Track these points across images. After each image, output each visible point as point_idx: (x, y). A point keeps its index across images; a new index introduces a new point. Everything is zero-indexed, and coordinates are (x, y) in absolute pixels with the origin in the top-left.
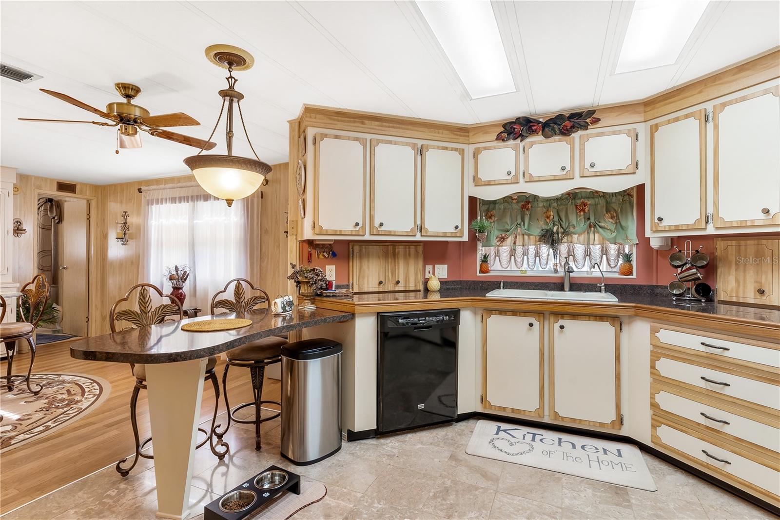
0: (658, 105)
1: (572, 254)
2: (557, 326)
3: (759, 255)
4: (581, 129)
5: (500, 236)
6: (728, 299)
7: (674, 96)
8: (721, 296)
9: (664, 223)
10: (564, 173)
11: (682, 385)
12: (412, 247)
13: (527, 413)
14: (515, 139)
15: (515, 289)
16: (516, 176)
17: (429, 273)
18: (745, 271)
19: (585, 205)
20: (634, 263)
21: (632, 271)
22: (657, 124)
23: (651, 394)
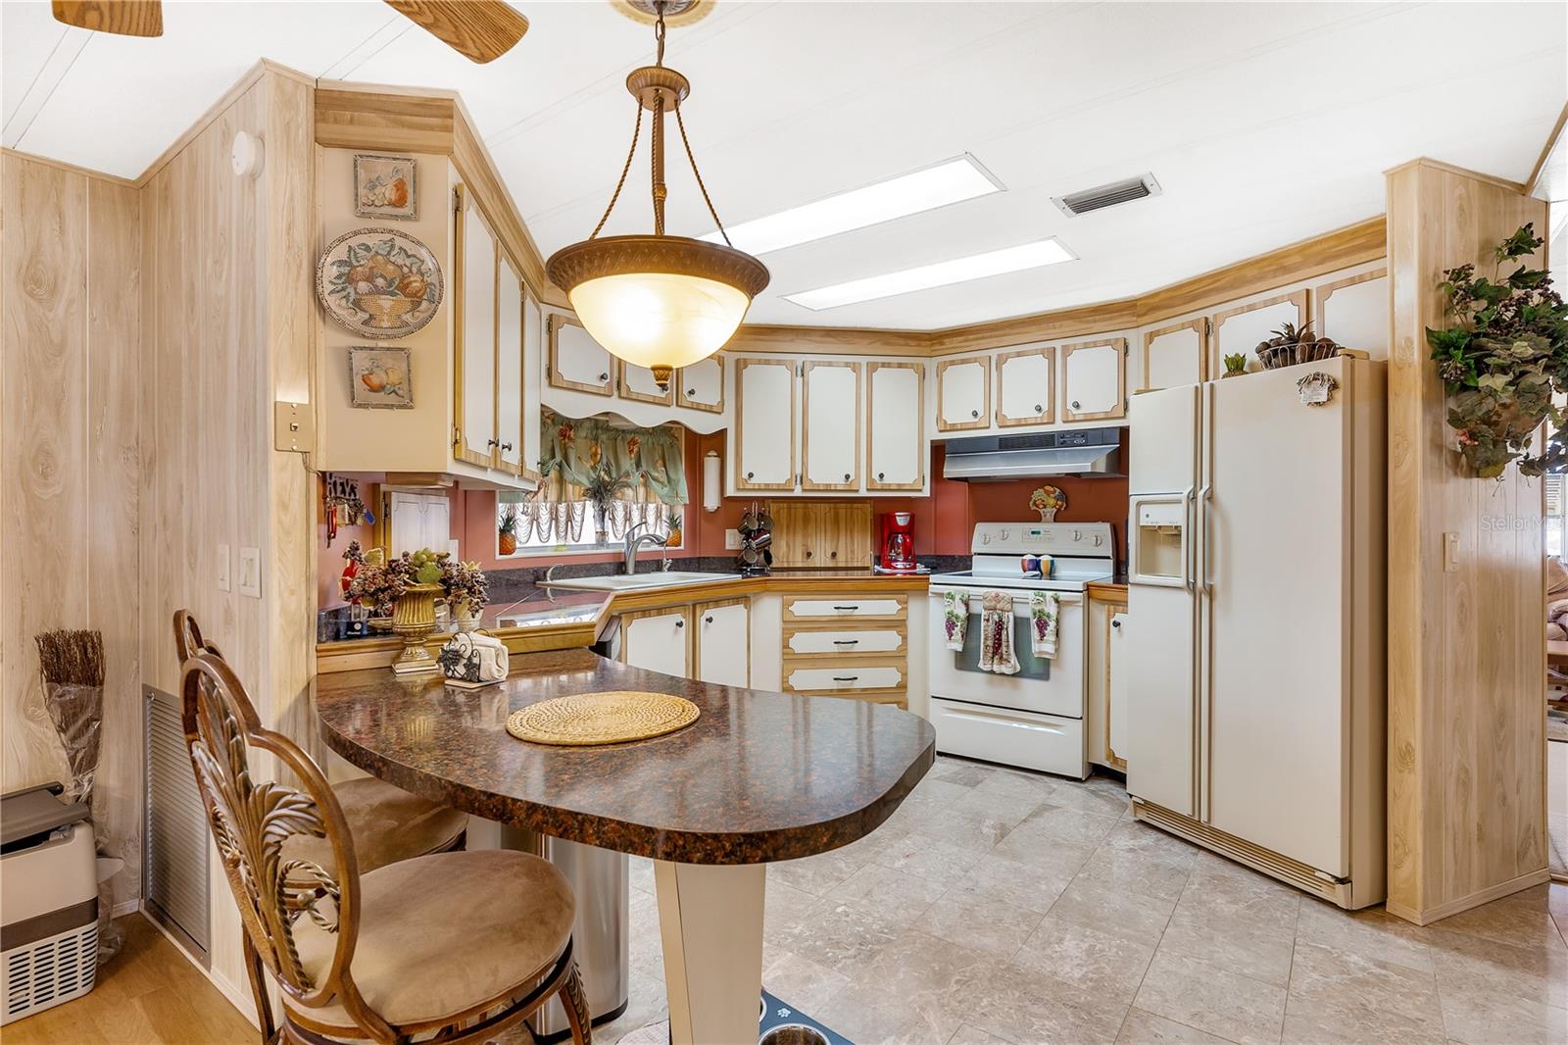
2: (703, 620)
3: (806, 520)
6: (780, 566)
8: (777, 561)
9: (753, 480)
10: (664, 395)
11: (813, 656)
18: (794, 536)
20: (682, 529)
21: (680, 539)
22: (745, 360)
23: (783, 677)
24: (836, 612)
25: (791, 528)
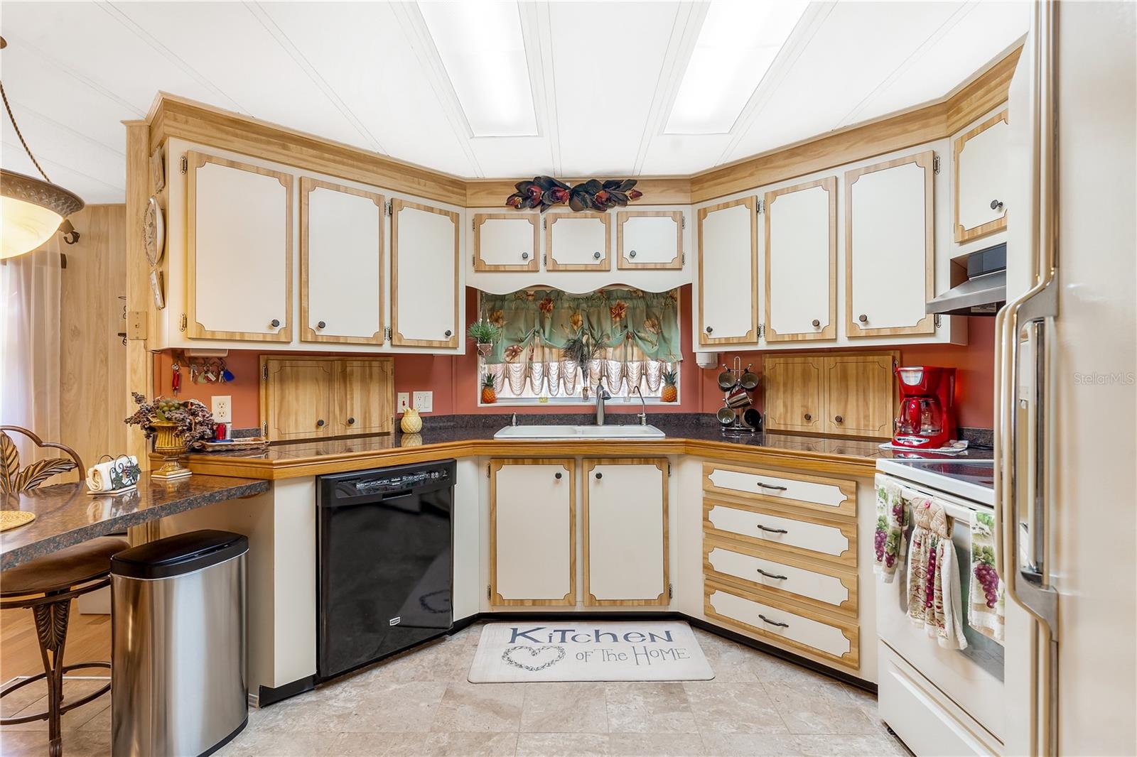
0: (706, 185)
1: (606, 374)
2: (592, 475)
3: (806, 377)
4: (619, 204)
5: (512, 348)
6: (775, 428)
7: (724, 176)
8: (770, 424)
9: (714, 335)
10: (598, 262)
11: (737, 537)
12: (375, 364)
13: (554, 603)
14: (533, 207)
15: (532, 425)
16: (535, 261)
17: (404, 404)
18: (792, 394)
19: (621, 308)
20: (678, 386)
21: (676, 396)
22: (705, 209)
23: (704, 553)
24: (760, 490)
25: (788, 386)
